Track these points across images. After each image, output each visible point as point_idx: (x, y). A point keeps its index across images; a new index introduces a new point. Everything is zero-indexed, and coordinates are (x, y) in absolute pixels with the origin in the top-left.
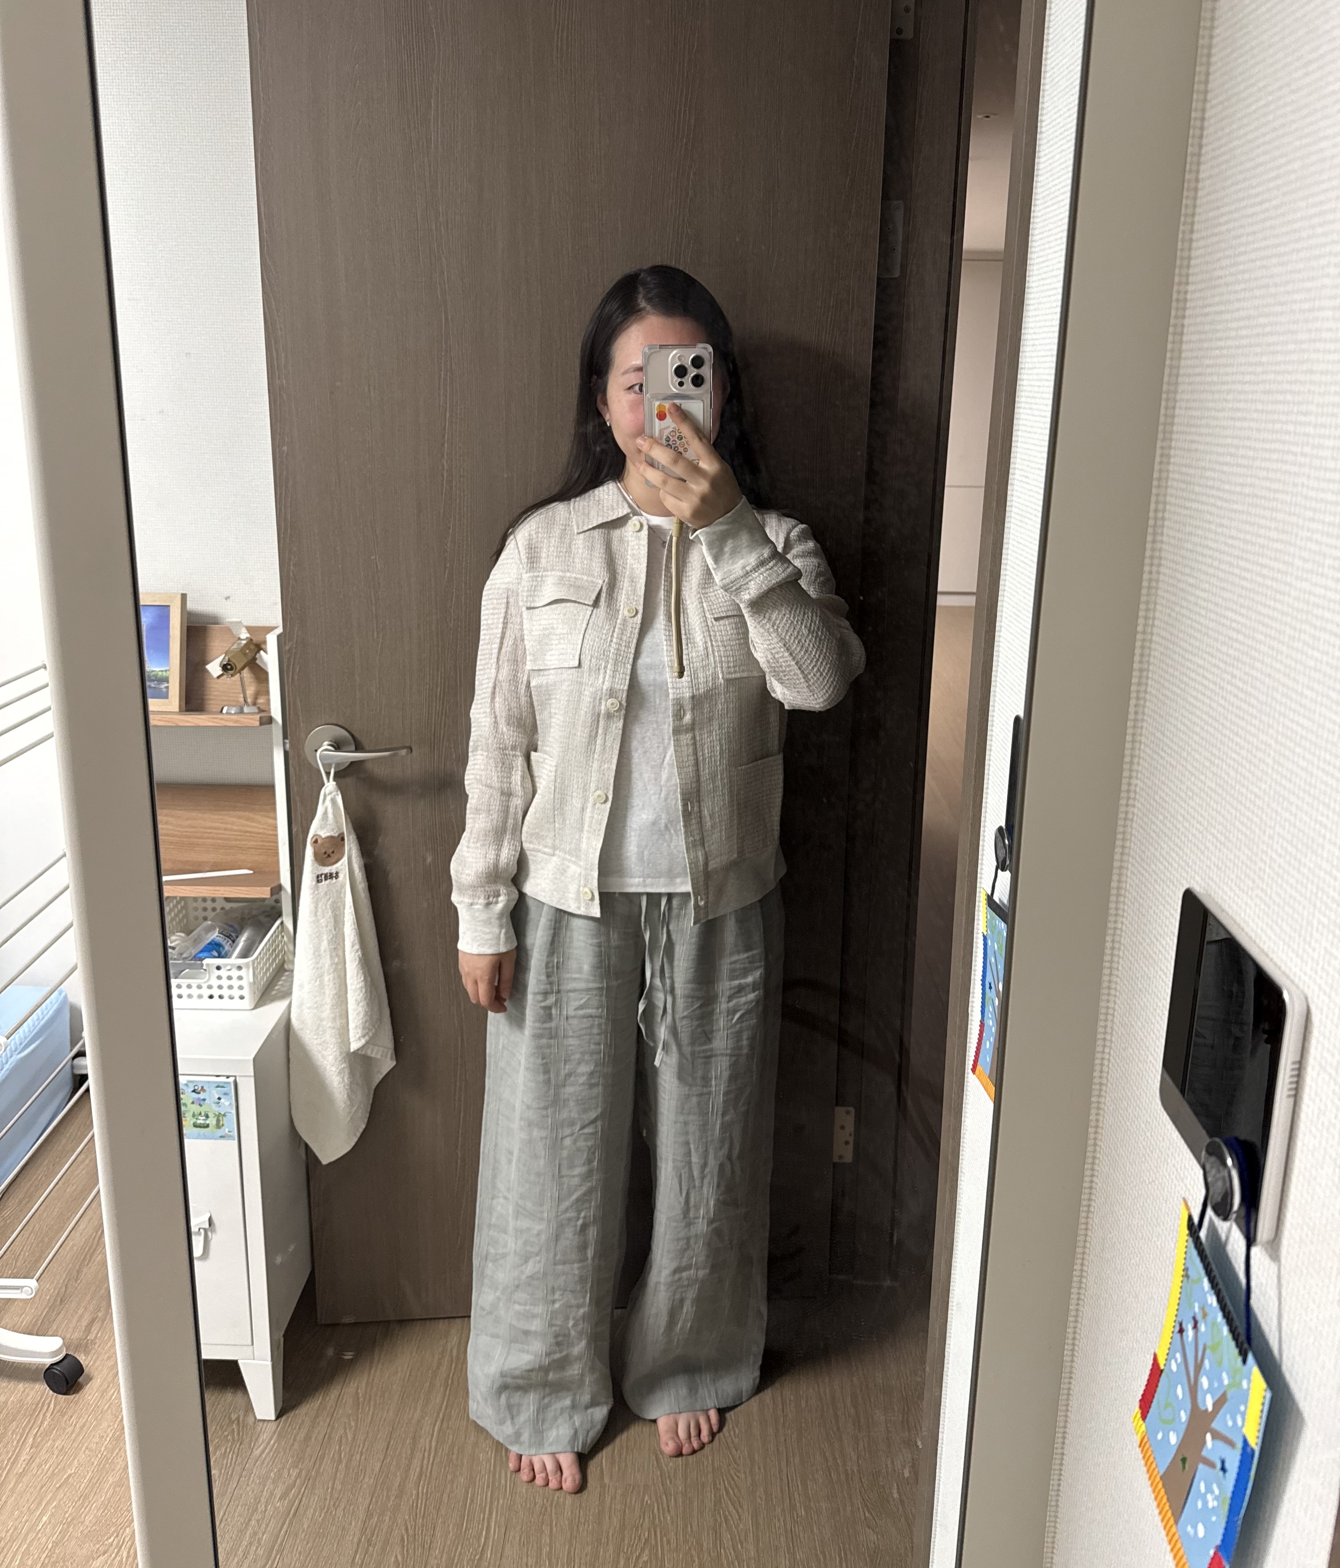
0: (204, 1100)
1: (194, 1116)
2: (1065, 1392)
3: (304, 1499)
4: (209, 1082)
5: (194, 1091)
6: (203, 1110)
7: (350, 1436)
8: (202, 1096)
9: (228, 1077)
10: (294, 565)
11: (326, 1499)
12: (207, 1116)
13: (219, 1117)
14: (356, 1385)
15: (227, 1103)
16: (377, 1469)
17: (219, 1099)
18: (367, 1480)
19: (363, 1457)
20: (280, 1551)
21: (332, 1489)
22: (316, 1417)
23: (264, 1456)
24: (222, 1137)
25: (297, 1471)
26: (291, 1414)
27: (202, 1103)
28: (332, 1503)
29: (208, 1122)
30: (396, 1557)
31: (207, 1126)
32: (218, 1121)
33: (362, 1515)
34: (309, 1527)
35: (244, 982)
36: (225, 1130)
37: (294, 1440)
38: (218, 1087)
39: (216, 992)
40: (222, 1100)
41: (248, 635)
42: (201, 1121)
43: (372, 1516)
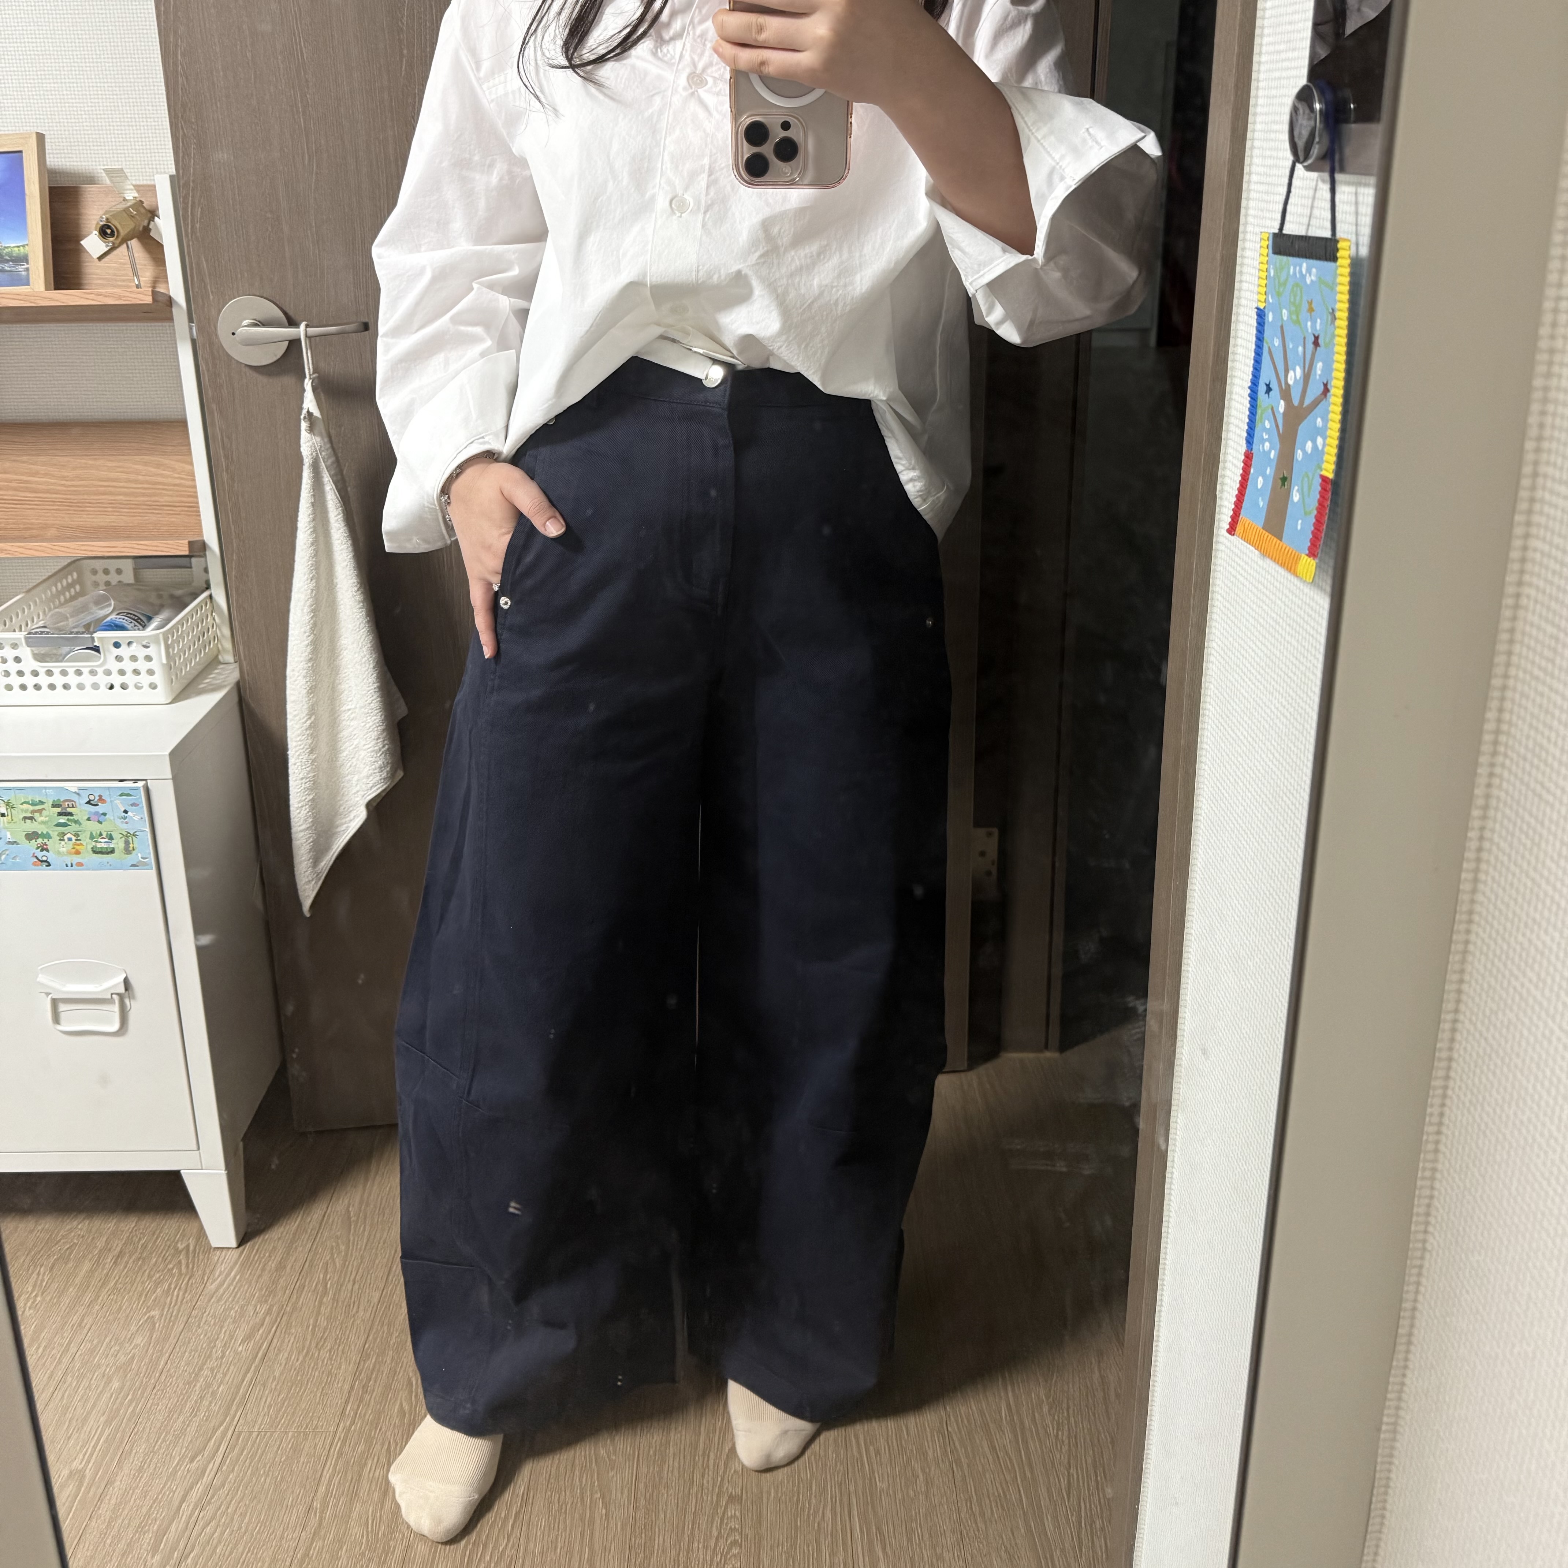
0: (104, 814)
1: (92, 837)
2: (1460, 947)
3: (275, 1341)
4: (109, 788)
5: (89, 803)
6: (104, 828)
7: (338, 1264)
8: (101, 808)
9: (135, 781)
10: (183, 55)
11: (305, 1339)
12: (111, 838)
13: (128, 837)
14: (346, 1201)
15: (138, 819)
16: (376, 1300)
17: (126, 812)
18: (361, 1313)
19: (356, 1286)
20: (244, 1403)
21: (314, 1326)
22: (292, 1242)
23: (221, 1291)
24: (133, 865)
25: (265, 1307)
26: (258, 1241)
27: (102, 818)
28: (314, 1345)
29: (112, 846)
30: (401, 1404)
31: (112, 851)
32: (127, 843)
33: (355, 1358)
34: (281, 1374)
35: (154, 665)
36: (137, 856)
37: (263, 1270)
38: (121, 795)
39: (117, 680)
40: (129, 813)
41: (136, 195)
42: (102, 844)
43: (368, 1356)
